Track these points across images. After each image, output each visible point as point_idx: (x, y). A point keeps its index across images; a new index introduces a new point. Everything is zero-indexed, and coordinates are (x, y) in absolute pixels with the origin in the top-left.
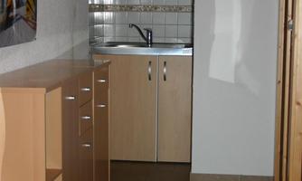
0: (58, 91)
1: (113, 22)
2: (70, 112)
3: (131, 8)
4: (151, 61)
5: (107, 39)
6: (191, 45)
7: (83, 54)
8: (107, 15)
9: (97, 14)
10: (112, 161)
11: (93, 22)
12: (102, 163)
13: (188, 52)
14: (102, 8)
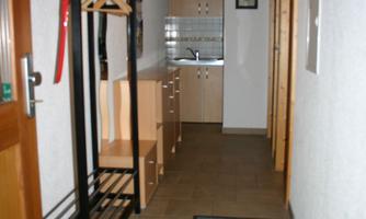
0: (160, 83)
1: (176, 47)
2: (165, 93)
3: (186, 39)
4: (199, 68)
5: (174, 57)
6: (222, 59)
7: (163, 65)
8: (174, 43)
9: (169, 43)
10: (183, 123)
11: (167, 47)
12: (178, 123)
13: (221, 63)
14: (171, 39)
